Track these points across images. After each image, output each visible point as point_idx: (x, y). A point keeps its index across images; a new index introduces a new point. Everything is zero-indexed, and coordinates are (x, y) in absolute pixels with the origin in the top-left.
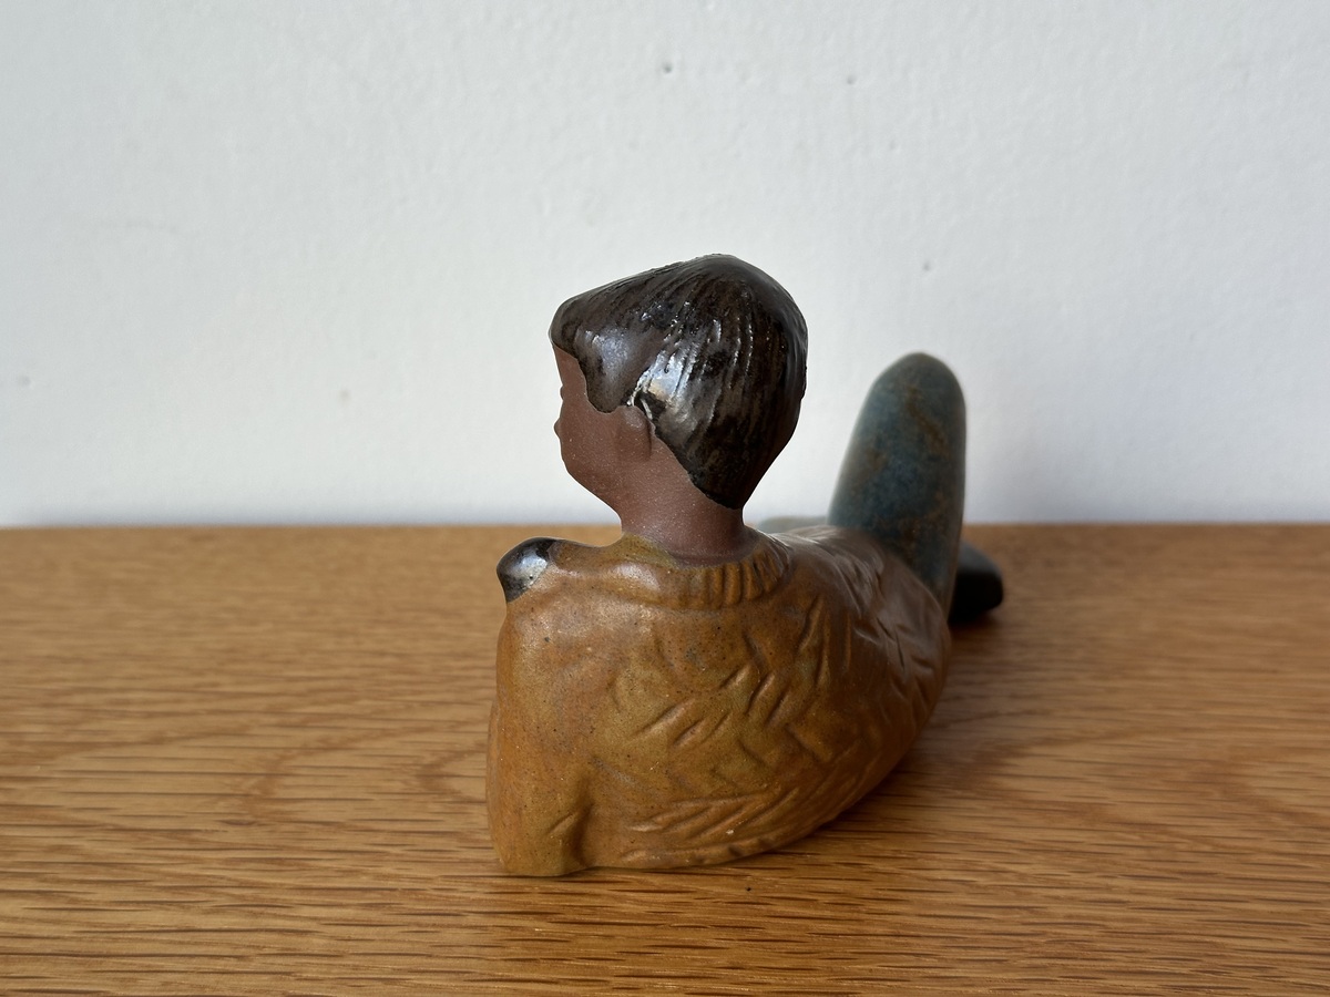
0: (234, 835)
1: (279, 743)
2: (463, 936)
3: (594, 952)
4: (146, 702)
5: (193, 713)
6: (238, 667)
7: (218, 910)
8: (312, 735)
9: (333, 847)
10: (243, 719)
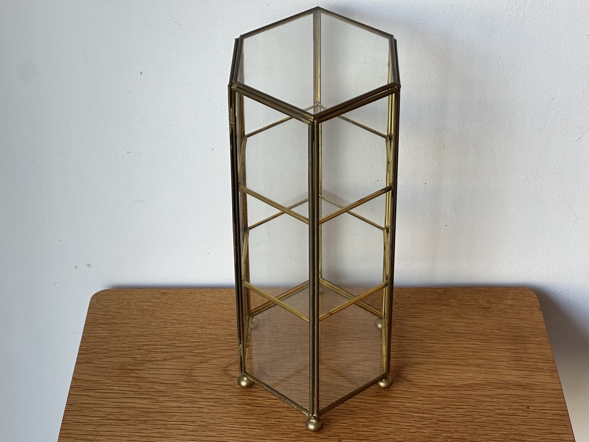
0: (185, 385)
1: (192, 361)
2: (233, 409)
3: (258, 413)
4: (161, 349)
5: (171, 352)
6: (179, 338)
7: (185, 403)
8: (198, 359)
9: (206, 388)
10: (183, 354)
